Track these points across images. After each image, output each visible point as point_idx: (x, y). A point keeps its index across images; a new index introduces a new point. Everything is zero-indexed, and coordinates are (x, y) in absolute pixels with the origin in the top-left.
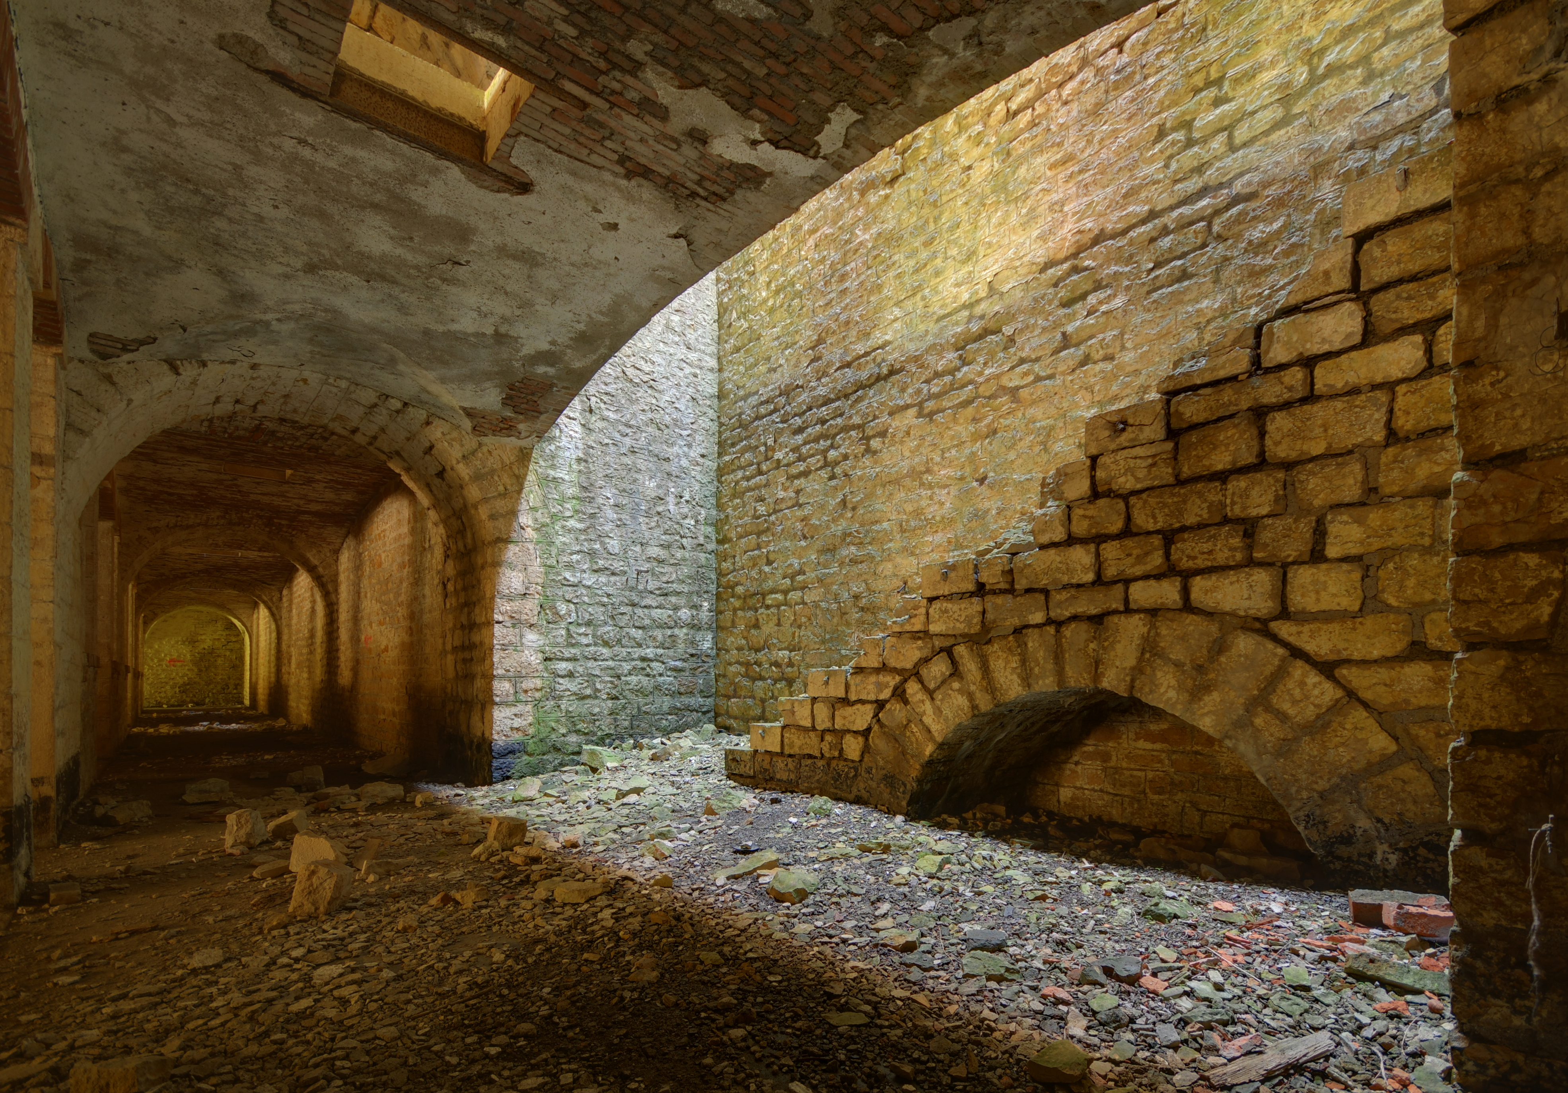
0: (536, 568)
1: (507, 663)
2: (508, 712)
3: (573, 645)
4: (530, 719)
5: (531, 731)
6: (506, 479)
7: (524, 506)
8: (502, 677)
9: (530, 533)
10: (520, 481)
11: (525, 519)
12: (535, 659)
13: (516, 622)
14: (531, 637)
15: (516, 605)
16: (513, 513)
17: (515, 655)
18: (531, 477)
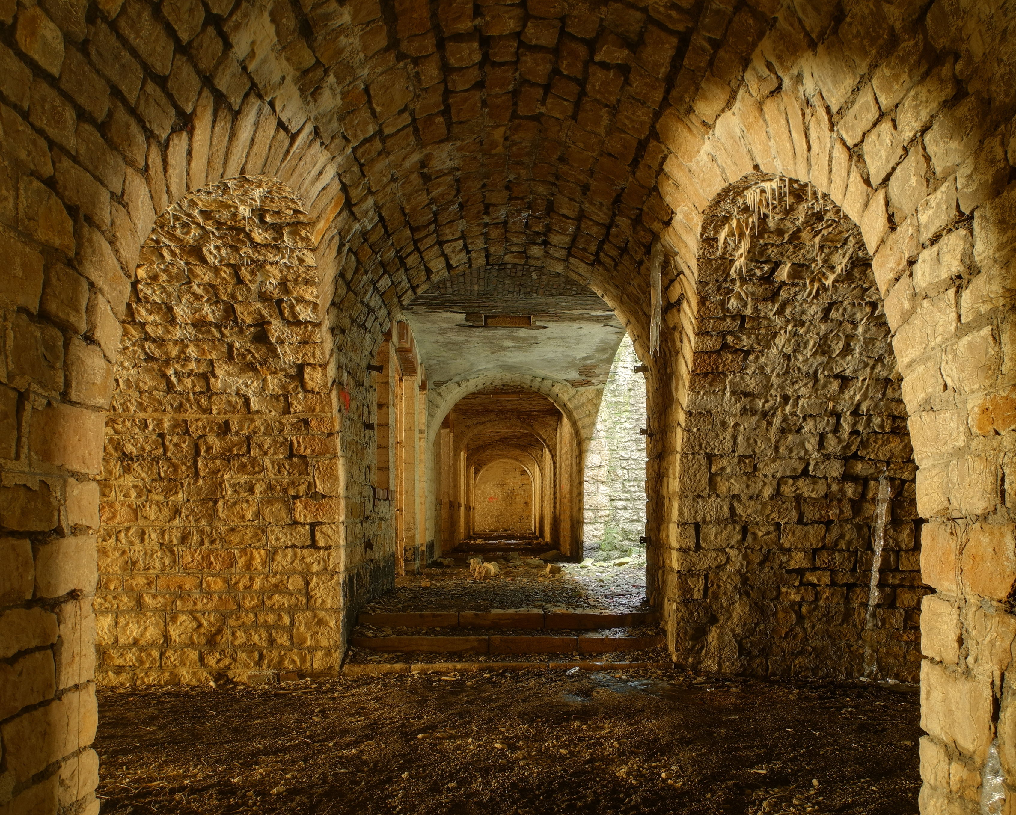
0: (606, 452)
1: (591, 502)
2: (591, 527)
3: (626, 492)
4: (603, 532)
5: (603, 538)
6: (590, 407)
7: (599, 419)
8: (588, 509)
9: (602, 434)
10: (597, 407)
11: (599, 426)
12: (605, 500)
13: (595, 480)
14: (603, 489)
15: (595, 472)
16: (594, 424)
17: (595, 498)
18: (603, 404)
